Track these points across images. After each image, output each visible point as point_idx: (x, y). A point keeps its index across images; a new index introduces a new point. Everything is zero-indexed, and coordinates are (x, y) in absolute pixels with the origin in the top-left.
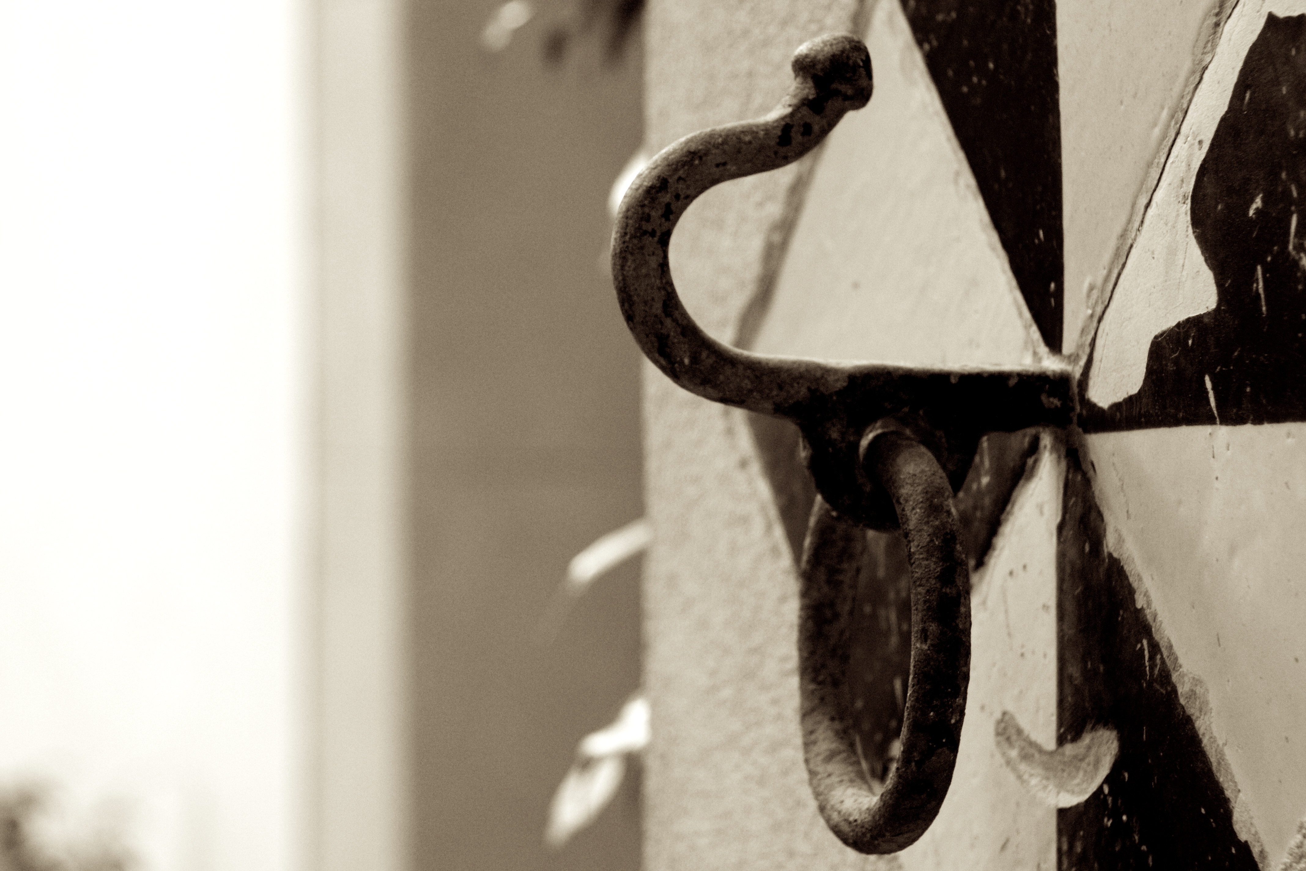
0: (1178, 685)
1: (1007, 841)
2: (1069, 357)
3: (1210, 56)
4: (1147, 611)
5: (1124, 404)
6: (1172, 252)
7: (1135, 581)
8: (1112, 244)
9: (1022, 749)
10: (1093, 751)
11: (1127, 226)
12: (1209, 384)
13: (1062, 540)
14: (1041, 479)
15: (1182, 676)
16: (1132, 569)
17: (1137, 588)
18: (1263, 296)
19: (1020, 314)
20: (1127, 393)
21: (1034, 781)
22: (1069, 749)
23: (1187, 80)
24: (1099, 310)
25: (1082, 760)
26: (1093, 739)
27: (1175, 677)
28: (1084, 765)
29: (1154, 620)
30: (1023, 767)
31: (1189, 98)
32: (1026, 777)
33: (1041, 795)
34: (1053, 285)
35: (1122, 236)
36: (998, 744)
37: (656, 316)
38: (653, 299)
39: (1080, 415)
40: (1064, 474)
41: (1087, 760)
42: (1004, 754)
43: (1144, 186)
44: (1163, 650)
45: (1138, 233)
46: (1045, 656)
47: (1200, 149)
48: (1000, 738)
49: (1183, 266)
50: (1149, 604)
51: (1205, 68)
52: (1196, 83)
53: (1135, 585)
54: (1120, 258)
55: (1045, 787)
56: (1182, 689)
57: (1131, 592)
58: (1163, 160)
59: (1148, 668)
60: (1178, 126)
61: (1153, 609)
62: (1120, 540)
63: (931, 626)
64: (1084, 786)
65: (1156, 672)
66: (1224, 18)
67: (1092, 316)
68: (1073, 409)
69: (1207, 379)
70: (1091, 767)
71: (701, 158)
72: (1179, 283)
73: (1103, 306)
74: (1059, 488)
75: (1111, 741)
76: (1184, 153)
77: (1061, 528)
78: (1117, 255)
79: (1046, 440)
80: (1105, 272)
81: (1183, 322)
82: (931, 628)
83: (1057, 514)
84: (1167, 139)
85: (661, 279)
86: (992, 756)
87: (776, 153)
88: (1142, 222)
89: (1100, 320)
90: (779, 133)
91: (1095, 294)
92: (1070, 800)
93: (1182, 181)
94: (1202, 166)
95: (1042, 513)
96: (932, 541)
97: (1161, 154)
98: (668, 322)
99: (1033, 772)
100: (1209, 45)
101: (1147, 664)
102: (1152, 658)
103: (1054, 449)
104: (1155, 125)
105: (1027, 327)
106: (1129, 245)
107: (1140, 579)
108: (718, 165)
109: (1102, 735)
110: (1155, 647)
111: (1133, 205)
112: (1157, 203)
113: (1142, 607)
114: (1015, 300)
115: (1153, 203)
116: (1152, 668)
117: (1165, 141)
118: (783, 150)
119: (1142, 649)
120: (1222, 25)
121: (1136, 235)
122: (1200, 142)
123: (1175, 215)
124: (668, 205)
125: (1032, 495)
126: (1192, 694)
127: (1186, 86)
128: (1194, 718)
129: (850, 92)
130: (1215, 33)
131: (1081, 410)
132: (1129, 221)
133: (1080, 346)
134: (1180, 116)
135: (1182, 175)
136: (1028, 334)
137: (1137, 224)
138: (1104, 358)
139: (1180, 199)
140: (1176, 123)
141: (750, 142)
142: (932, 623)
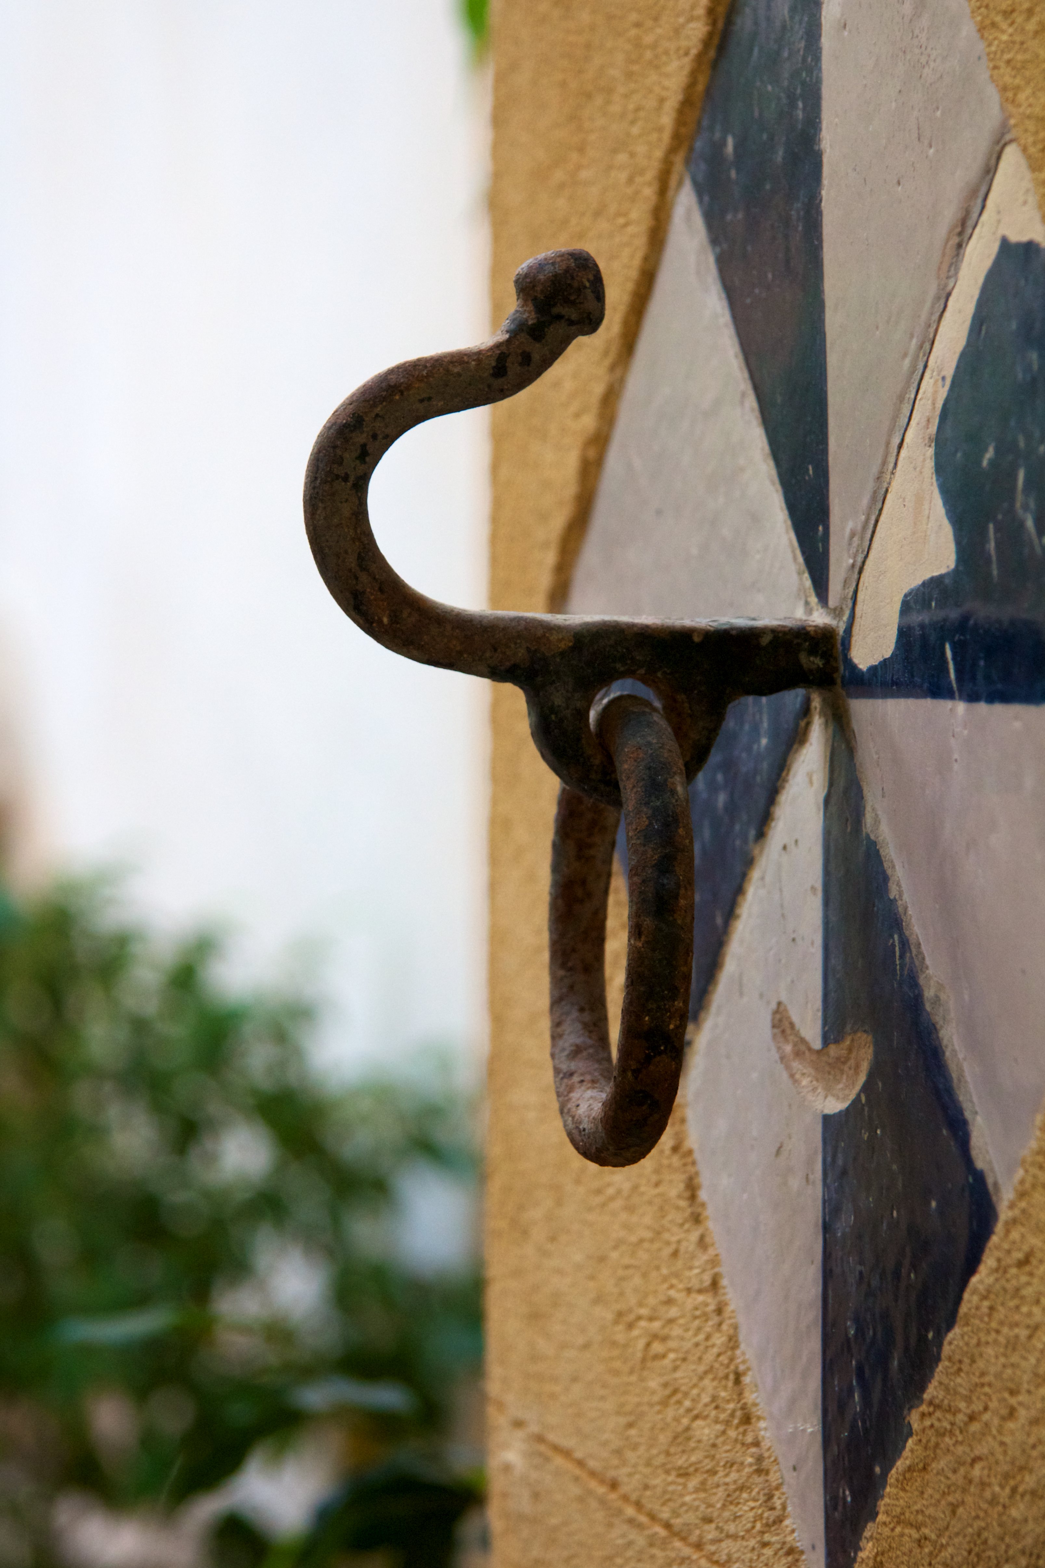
0: (924, 988)
1: (780, 1147)
2: (835, 609)
3: (953, 280)
4: (900, 902)
5: (879, 667)
6: (919, 499)
7: (889, 867)
8: (870, 486)
9: (795, 1045)
10: (853, 1055)
11: (882, 468)
12: (949, 654)
13: (828, 814)
14: (811, 744)
15: (928, 978)
16: (887, 854)
17: (891, 876)
18: (994, 558)
19: (795, 558)
20: (883, 657)
21: (805, 1082)
22: (833, 1050)
23: (933, 307)
24: (860, 559)
25: (844, 1063)
26: (853, 1040)
27: (922, 981)
28: (846, 1068)
29: (905, 914)
30: (796, 1065)
31: (935, 327)
32: (798, 1076)
33: (810, 1097)
34: (821, 528)
35: (878, 478)
36: (774, 1036)
37: (350, 570)
38: (346, 552)
39: (843, 677)
40: (830, 743)
41: (849, 1064)
42: (779, 1048)
43: (897, 424)
44: (912, 947)
45: (892, 476)
46: (812, 943)
47: (943, 386)
48: (776, 1030)
49: (928, 517)
50: (901, 896)
51: (949, 295)
52: (941, 310)
53: (889, 872)
54: (877, 503)
55: (814, 1090)
56: (929, 993)
57: (886, 879)
58: (913, 396)
59: (898, 967)
60: (926, 358)
61: (904, 901)
62: (877, 821)
63: (645, 921)
64: (847, 1092)
65: (906, 973)
66: (966, 239)
67: (853, 566)
68: (836, 669)
69: (948, 647)
70: (852, 1072)
71: (402, 393)
72: (925, 536)
73: (863, 556)
74: (826, 756)
75: (868, 1045)
76: (930, 390)
77: (827, 801)
78: (874, 499)
79: (816, 702)
80: (863, 517)
81: (928, 580)
82: (645, 923)
83: (824, 787)
84: (917, 372)
85: (355, 529)
86: (769, 1050)
87: (489, 386)
88: (896, 464)
89: (860, 572)
90: (494, 364)
91: (856, 540)
92: (835, 1106)
93: (928, 421)
94: (945, 405)
95: (811, 782)
96: (650, 824)
97: (911, 389)
98: (364, 578)
99: (805, 1071)
100: (953, 269)
101: (898, 962)
102: (902, 957)
103: (823, 713)
104: (905, 355)
105: (800, 574)
106: (884, 490)
107: (894, 867)
108: (422, 401)
109: (860, 1038)
110: (905, 944)
111: (888, 444)
112: (907, 444)
113: (895, 898)
114: (790, 540)
115: (905, 444)
116: (902, 969)
117: (915, 374)
118: (498, 383)
119: (893, 945)
120: (964, 245)
121: (891, 478)
122: (944, 378)
123: (922, 460)
124: (364, 446)
125: (803, 761)
126: (937, 1000)
127: (932, 314)
128: (938, 1027)
129: (574, 316)
130: (958, 255)
131: (845, 670)
132: (884, 463)
133: (844, 599)
134: (927, 346)
135: (928, 414)
136: (801, 579)
137: (891, 465)
138: (864, 615)
139: (927, 442)
140: (924, 355)
141: (459, 375)
142: (647, 917)
